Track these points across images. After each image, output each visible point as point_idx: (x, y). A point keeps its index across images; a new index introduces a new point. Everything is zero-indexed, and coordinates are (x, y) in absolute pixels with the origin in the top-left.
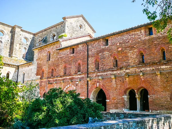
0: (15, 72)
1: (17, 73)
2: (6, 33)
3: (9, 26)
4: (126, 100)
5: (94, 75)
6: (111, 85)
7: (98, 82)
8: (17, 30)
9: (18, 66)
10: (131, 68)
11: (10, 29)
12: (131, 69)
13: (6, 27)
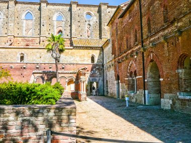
0: (100, 54)
1: (102, 55)
2: (93, 14)
3: (95, 6)
4: (183, 76)
5: (148, 42)
6: (163, 54)
7: (152, 52)
8: (103, 7)
9: (102, 47)
10: (184, 17)
11: (97, 9)
12: (184, 19)
13: (92, 8)
